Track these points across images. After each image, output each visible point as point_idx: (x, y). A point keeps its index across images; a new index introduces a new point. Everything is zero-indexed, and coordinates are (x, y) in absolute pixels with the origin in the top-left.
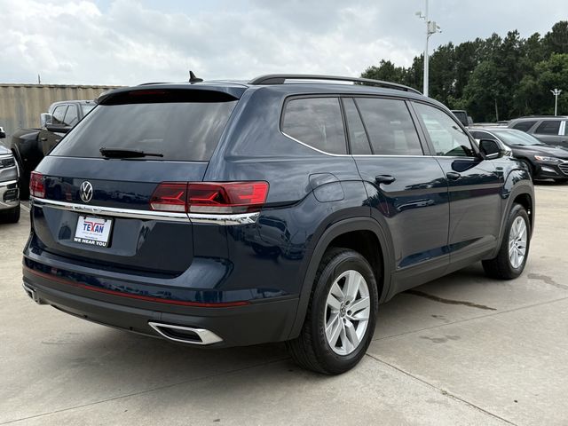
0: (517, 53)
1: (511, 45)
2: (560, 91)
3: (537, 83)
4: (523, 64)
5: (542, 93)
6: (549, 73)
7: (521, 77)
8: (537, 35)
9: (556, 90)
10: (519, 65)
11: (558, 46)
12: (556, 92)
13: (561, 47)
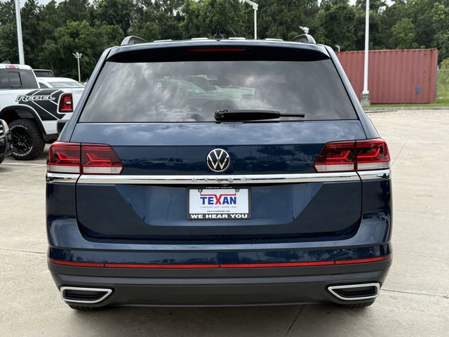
0: (37, 17)
1: (31, 10)
2: (81, 54)
3: (58, 46)
4: (44, 28)
5: (63, 56)
6: (67, 39)
7: (43, 40)
8: (53, 2)
9: (77, 53)
10: (41, 29)
11: (75, 14)
12: (78, 55)
13: (77, 15)
